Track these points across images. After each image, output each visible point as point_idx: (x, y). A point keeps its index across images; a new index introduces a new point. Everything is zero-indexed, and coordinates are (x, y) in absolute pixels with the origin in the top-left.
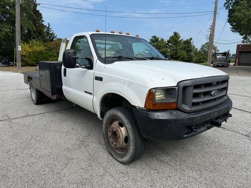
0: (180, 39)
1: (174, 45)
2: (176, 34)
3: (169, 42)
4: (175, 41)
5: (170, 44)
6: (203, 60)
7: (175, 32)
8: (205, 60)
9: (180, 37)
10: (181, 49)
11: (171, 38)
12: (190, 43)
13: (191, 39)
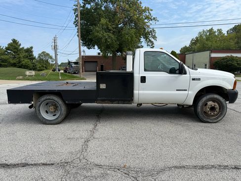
0: (21, 47)
1: (14, 52)
2: (14, 41)
3: (7, 49)
4: (16, 48)
5: (9, 51)
6: (42, 68)
7: (14, 40)
8: (44, 68)
9: (20, 45)
10: (24, 57)
11: (10, 45)
12: (32, 52)
13: (32, 48)
